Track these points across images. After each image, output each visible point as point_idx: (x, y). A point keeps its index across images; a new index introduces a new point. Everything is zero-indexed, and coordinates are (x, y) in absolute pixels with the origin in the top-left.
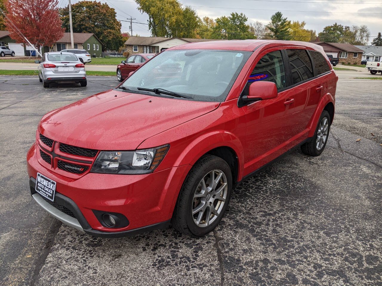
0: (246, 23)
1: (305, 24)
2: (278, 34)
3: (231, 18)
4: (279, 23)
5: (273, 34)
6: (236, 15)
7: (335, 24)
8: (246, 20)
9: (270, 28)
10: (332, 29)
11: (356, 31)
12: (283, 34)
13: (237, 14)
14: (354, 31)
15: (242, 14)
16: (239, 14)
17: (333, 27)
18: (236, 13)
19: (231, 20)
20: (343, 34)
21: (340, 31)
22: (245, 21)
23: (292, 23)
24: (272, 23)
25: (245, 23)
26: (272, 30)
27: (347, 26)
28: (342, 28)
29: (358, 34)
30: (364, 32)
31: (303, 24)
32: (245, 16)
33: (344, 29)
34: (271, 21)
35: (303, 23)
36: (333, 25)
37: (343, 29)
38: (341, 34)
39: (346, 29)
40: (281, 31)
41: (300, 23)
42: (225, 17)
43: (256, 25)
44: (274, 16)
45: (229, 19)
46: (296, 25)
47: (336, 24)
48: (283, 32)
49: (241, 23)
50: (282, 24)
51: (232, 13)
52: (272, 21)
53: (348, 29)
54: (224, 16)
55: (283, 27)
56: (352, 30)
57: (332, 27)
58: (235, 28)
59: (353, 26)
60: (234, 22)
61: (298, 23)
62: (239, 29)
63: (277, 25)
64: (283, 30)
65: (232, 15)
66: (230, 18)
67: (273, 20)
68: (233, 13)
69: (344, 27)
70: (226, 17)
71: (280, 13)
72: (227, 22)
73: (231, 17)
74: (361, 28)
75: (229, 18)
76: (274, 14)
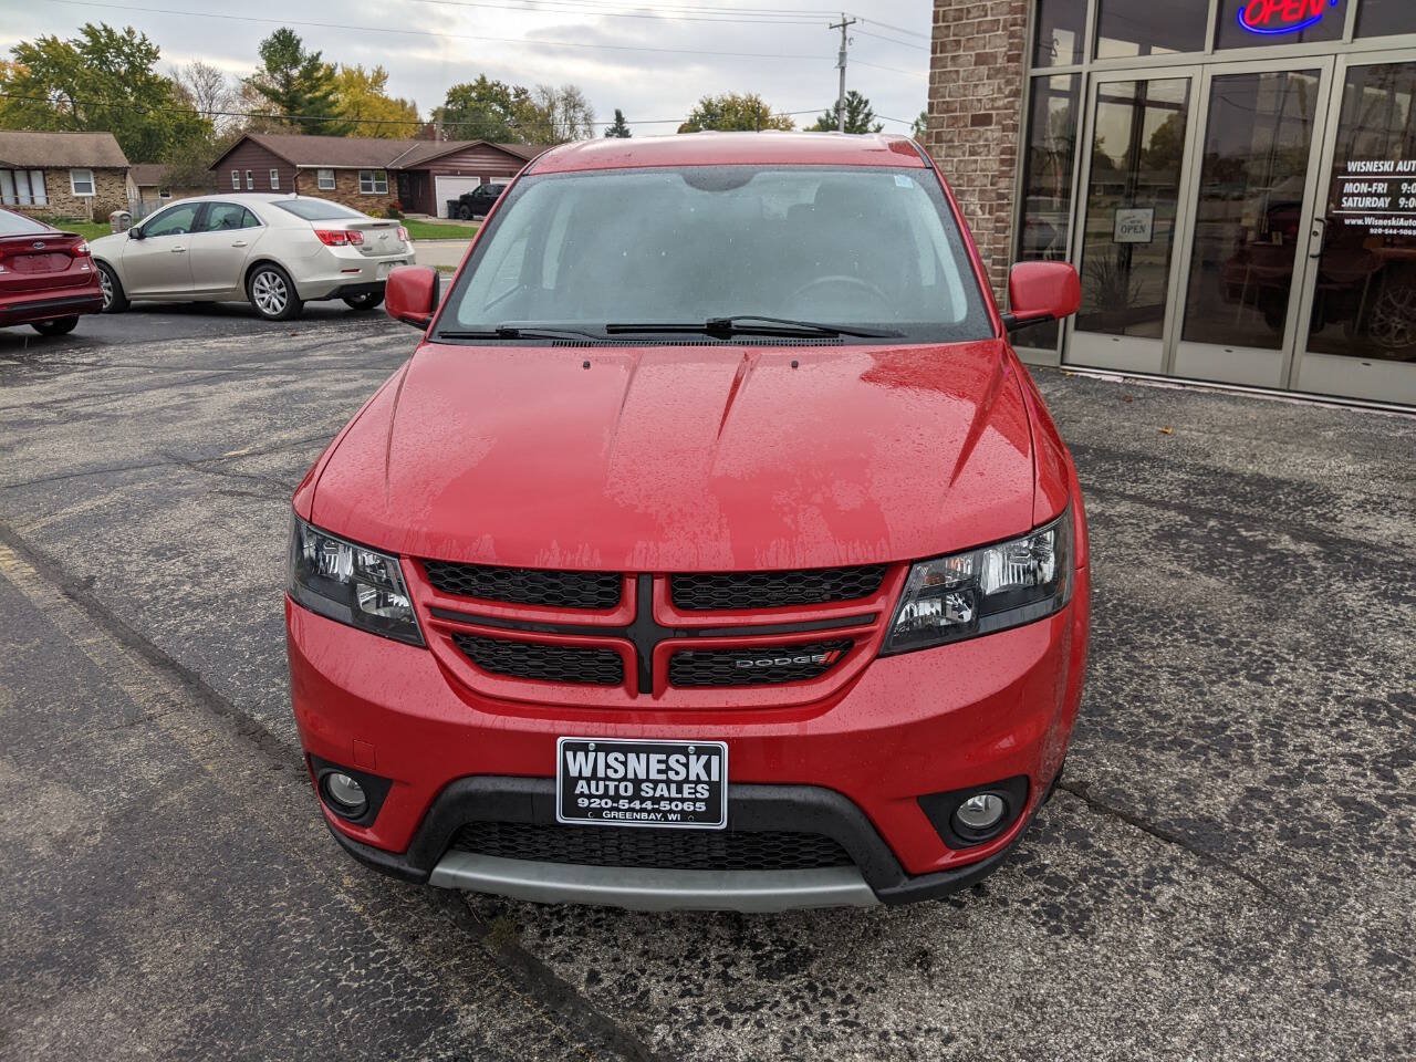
0: (158, 69)
1: (385, 78)
2: (300, 111)
3: (85, 46)
4: (295, 73)
5: (277, 110)
6: (103, 33)
7: (479, 78)
8: (152, 55)
9: (263, 90)
10: (474, 95)
11: (552, 106)
12: (318, 111)
13: (110, 33)
14: (546, 103)
15: (130, 32)
16: (119, 32)
17: (474, 88)
18: (105, 27)
19: (88, 54)
20: (512, 114)
21: (504, 105)
22: (149, 61)
23: (339, 72)
24: (268, 69)
25: (150, 66)
26: (273, 96)
27: (521, 87)
28: (504, 93)
29: (559, 113)
30: (574, 107)
31: (380, 77)
32: (144, 39)
33: (512, 98)
34: (263, 64)
35: (379, 73)
36: (474, 84)
37: (508, 95)
38: (505, 115)
39: (517, 96)
40: (311, 102)
41: (369, 73)
42: (54, 39)
43: (196, 76)
44: (271, 45)
45: (78, 51)
46: (354, 80)
47: (483, 79)
48: (318, 105)
49: (136, 69)
50: (307, 74)
51: (85, 27)
52: (264, 62)
53: (523, 97)
54: (49, 38)
55: (313, 88)
56: (537, 100)
57: (472, 88)
58: (114, 85)
59: (537, 86)
60: (103, 62)
61: (361, 74)
62: (129, 90)
63: (288, 80)
64: (316, 98)
65: (86, 33)
66: (81, 45)
67: (269, 60)
68: (89, 26)
69: (511, 91)
70: (62, 40)
71: (291, 33)
72: (68, 61)
73: (85, 40)
74: (565, 95)
75: (78, 46)
76: (269, 37)
